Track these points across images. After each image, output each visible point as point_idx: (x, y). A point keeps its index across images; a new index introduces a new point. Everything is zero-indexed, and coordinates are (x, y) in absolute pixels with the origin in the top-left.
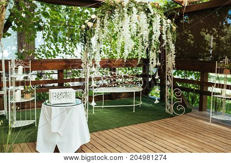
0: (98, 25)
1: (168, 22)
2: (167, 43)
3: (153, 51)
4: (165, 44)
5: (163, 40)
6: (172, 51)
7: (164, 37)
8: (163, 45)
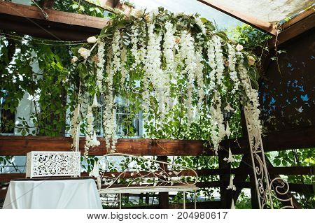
0: (101, 54)
1: (239, 50)
2: (241, 87)
3: (215, 107)
4: (236, 88)
5: (232, 81)
6: (253, 100)
7: (233, 76)
8: (233, 91)
